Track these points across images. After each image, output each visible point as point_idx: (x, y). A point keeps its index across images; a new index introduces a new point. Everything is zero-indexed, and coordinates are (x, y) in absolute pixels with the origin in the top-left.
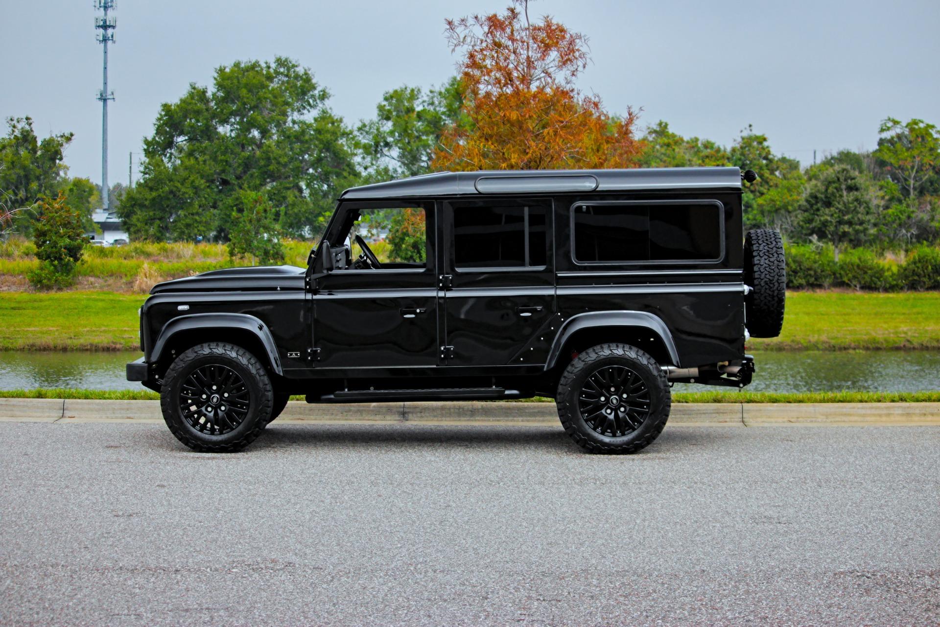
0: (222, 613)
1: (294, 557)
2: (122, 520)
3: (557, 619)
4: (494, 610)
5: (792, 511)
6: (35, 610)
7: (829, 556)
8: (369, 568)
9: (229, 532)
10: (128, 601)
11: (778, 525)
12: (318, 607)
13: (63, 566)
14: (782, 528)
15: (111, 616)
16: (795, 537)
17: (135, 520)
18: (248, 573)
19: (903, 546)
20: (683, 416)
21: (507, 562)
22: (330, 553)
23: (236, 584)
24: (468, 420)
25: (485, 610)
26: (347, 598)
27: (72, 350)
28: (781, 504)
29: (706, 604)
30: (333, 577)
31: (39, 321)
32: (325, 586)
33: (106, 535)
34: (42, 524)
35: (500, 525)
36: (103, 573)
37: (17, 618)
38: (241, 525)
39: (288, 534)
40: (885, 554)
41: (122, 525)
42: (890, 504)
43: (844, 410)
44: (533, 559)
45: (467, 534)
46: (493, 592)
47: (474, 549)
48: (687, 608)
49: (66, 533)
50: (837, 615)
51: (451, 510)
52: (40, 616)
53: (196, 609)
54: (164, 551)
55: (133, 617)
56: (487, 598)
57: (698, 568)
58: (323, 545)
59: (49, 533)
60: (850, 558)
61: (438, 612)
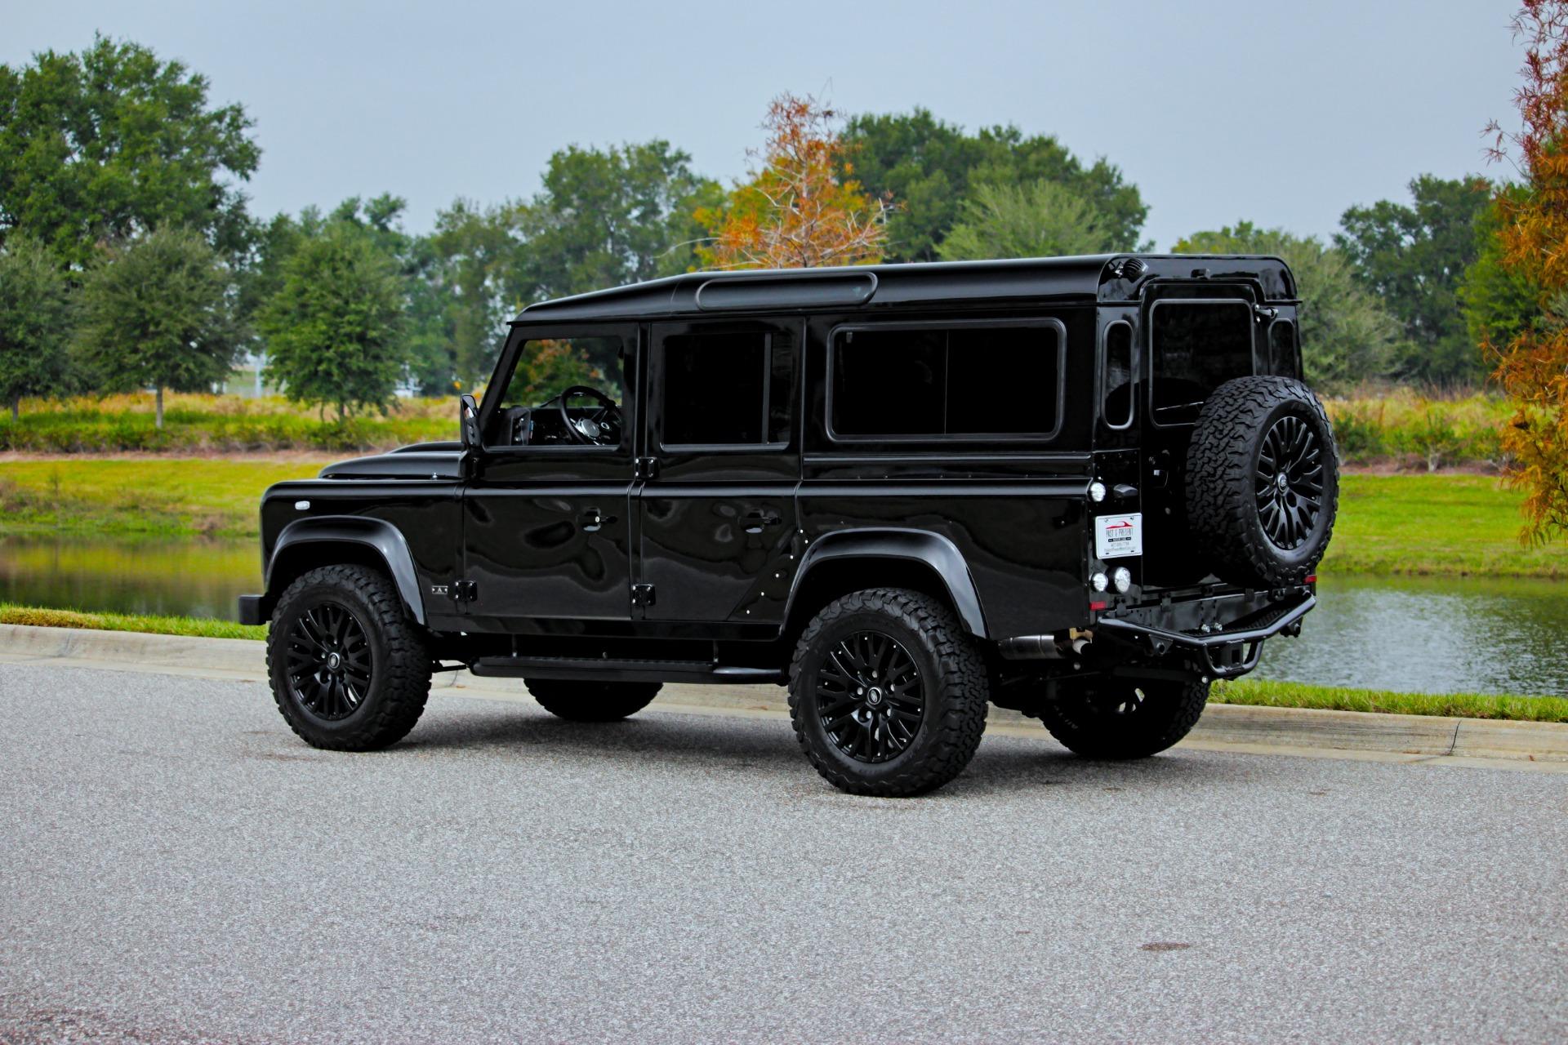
20: (1352, 737)
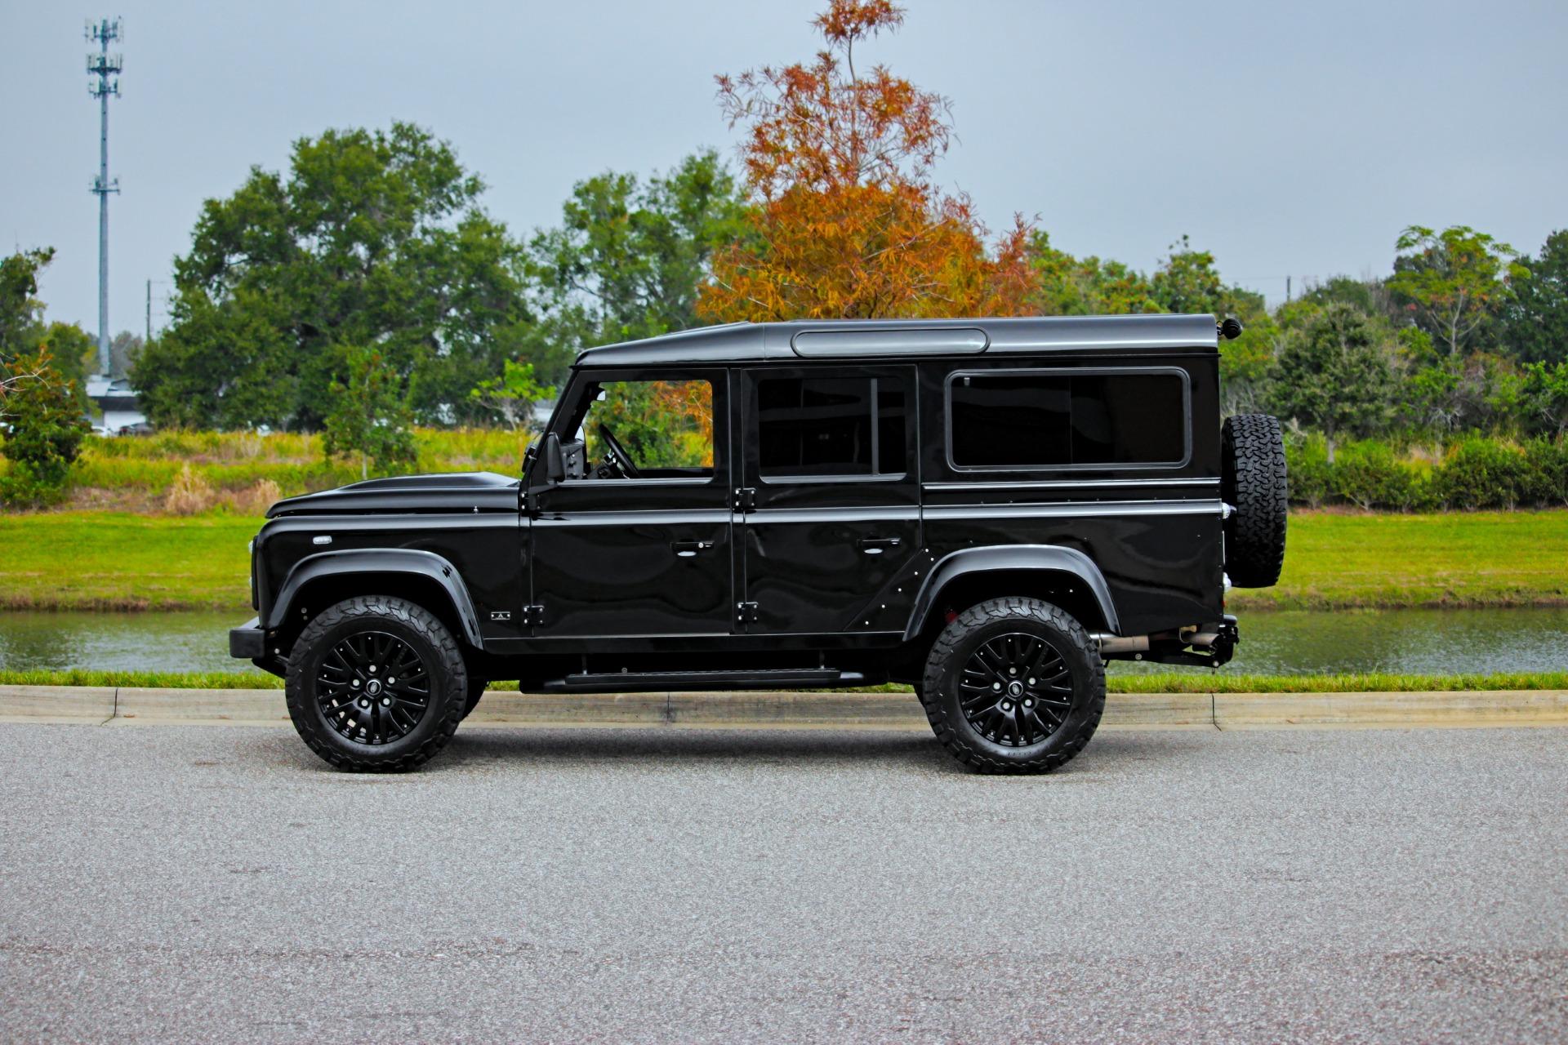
0: (431, 1019)
1: (530, 934)
2: (244, 878)
3: (960, 1027)
4: (860, 1013)
5: (1308, 861)
6: (133, 1016)
7: (1375, 930)
8: (653, 952)
9: (419, 897)
10: (278, 1003)
11: (1289, 883)
12: (581, 1011)
13: (163, 949)
14: (1295, 888)
15: (256, 1026)
16: (1317, 901)
17: (265, 878)
18: (462, 960)
19: (1488, 915)
21: (869, 942)
22: (586, 929)
23: (446, 976)
24: (772, 722)
25: (845, 1015)
26: (626, 998)
27: (65, 609)
28: (1290, 851)
29: (1191, 1004)
30: (596, 965)
31: (10, 561)
32: (586, 979)
33: (224, 902)
34: (118, 884)
35: (849, 884)
36: (231, 961)
37: (108, 1028)
38: (436, 885)
39: (515, 900)
40: (1462, 926)
41: (246, 886)
42: (1463, 849)
43: (1377, 703)
44: (910, 937)
45: (799, 900)
46: (853, 987)
47: (813, 922)
48: (1161, 1009)
49: (159, 898)
50: (1397, 1019)
51: (768, 862)
52: (144, 1025)
53: (390, 1014)
54: (322, 926)
55: (290, 1026)
56: (845, 997)
57: (1170, 949)
58: (573, 916)
59: (132, 897)
60: (1408, 932)
61: (772, 1018)
